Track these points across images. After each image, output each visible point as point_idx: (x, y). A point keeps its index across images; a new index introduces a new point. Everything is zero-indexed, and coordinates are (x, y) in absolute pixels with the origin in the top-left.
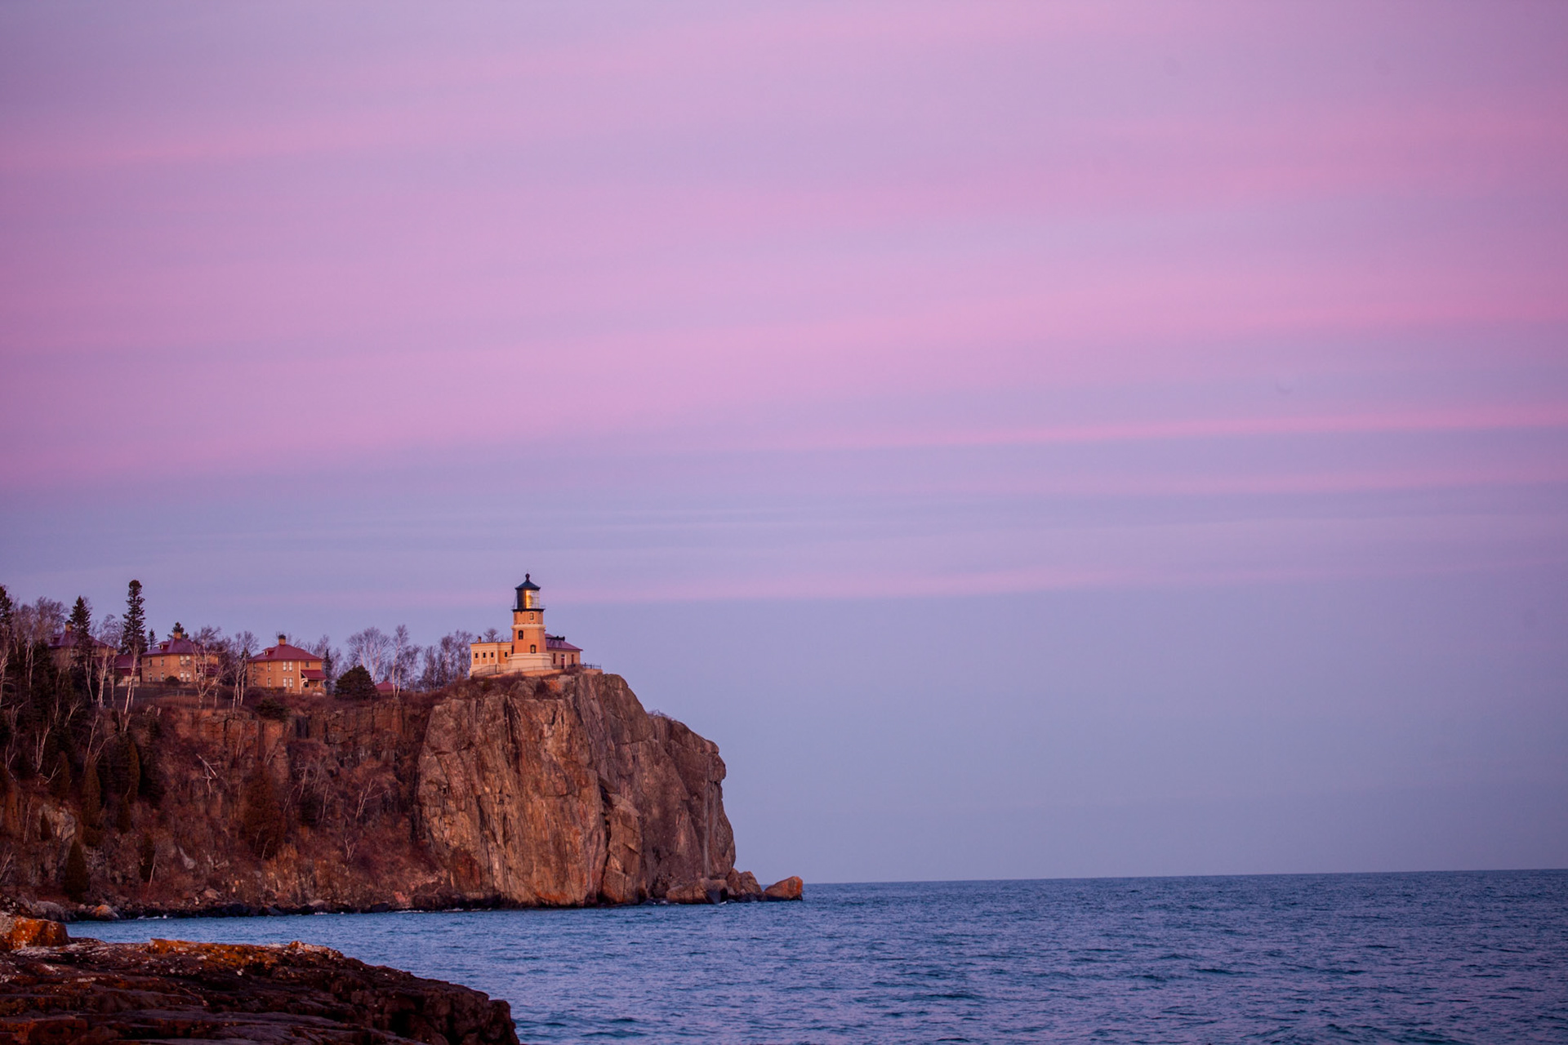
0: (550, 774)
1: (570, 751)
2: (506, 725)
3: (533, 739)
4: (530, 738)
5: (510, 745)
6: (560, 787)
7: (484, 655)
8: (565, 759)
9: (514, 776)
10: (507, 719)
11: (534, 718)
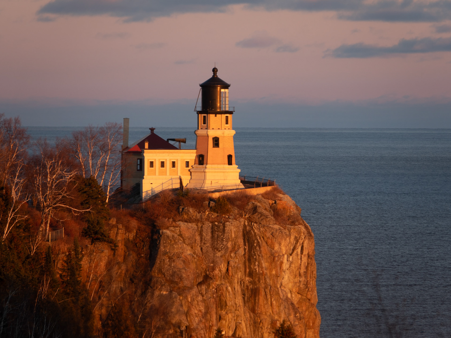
0: (290, 314)
1: (307, 287)
2: (244, 254)
3: (274, 272)
4: (271, 270)
5: (247, 278)
6: (299, 329)
7: (163, 164)
8: (300, 296)
9: (250, 317)
10: (247, 248)
11: (276, 247)
